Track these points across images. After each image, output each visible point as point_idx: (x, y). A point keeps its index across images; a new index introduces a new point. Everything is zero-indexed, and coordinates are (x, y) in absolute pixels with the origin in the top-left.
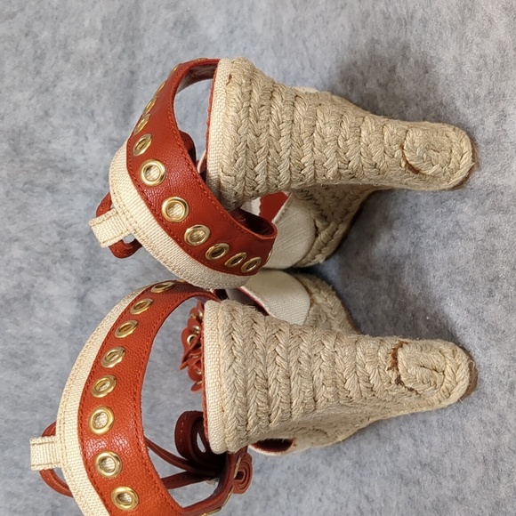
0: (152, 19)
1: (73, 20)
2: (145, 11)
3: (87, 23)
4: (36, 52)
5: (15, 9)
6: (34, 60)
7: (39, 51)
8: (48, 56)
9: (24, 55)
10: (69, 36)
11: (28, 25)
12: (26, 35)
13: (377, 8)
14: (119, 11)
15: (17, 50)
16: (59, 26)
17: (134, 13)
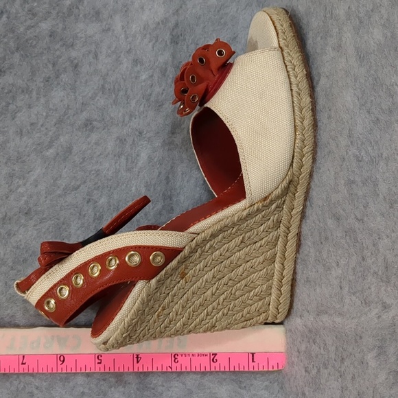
0: (186, 179)
1: (123, 187)
2: (180, 174)
3: (133, 189)
4: (95, 215)
5: (78, 183)
6: (94, 221)
7: (98, 214)
8: (105, 217)
9: (86, 218)
10: (120, 201)
11: (89, 194)
12: (88, 202)
13: (350, 153)
14: (159, 176)
15: (80, 214)
16: (113, 193)
17: (170, 176)
